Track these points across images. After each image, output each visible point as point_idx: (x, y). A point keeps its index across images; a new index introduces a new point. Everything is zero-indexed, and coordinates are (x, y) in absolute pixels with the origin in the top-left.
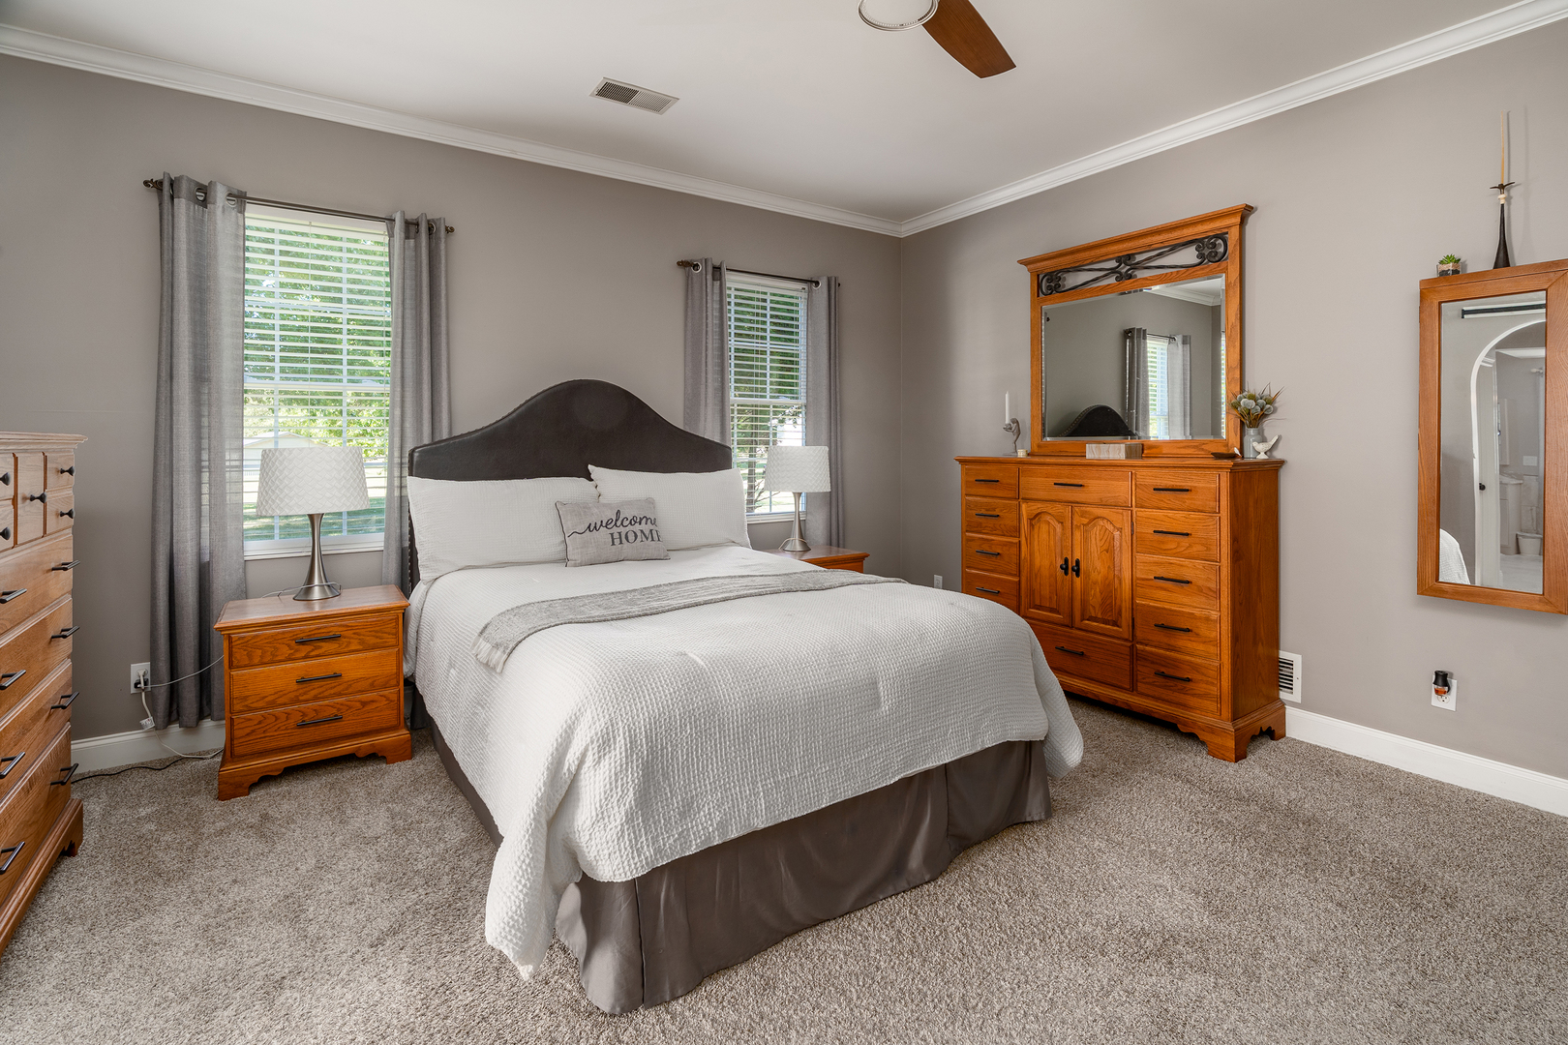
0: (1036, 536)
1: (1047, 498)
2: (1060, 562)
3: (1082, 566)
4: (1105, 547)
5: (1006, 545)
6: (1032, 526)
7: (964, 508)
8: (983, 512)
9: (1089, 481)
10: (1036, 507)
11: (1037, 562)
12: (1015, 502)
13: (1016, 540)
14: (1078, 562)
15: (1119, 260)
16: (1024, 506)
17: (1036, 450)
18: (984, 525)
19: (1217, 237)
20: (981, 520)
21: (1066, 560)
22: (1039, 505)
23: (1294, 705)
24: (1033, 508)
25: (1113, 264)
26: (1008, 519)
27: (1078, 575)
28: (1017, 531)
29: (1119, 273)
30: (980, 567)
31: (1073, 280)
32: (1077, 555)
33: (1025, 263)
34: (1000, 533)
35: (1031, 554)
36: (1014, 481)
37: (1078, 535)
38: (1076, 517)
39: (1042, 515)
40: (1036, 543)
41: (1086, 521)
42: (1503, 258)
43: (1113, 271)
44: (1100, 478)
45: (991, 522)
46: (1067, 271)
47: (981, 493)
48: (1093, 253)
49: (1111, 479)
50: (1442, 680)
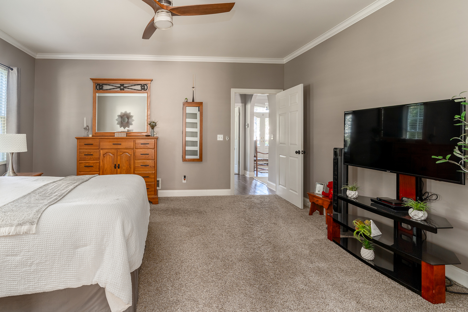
0: (105, 159)
1: (109, 148)
2: (113, 165)
3: (120, 165)
4: (127, 160)
5: (95, 163)
6: (104, 156)
7: (78, 153)
8: (86, 154)
9: (122, 143)
10: (105, 151)
11: (106, 166)
12: (98, 150)
13: (98, 161)
14: (119, 165)
15: (121, 85)
16: (101, 151)
17: (94, 135)
18: (86, 158)
19: (146, 85)
20: (86, 156)
21: (115, 165)
22: (107, 150)
23: (160, 190)
24: (104, 151)
25: (119, 85)
26: (96, 155)
27: (119, 168)
28: (99, 159)
29: (121, 88)
30: (85, 171)
31: (105, 87)
32: (119, 163)
33: (92, 79)
34: (93, 160)
35: (104, 164)
36: (98, 144)
37: (119, 157)
38: (119, 152)
39: (107, 154)
40: (105, 161)
41: (121, 153)
42: (193, 101)
43: (119, 87)
44: (125, 142)
45: (89, 157)
46: (106, 84)
47: (86, 148)
48: (114, 81)
49: (128, 142)
50: (185, 177)
